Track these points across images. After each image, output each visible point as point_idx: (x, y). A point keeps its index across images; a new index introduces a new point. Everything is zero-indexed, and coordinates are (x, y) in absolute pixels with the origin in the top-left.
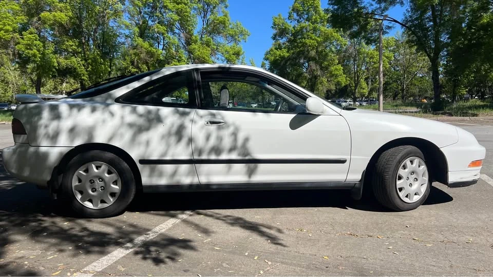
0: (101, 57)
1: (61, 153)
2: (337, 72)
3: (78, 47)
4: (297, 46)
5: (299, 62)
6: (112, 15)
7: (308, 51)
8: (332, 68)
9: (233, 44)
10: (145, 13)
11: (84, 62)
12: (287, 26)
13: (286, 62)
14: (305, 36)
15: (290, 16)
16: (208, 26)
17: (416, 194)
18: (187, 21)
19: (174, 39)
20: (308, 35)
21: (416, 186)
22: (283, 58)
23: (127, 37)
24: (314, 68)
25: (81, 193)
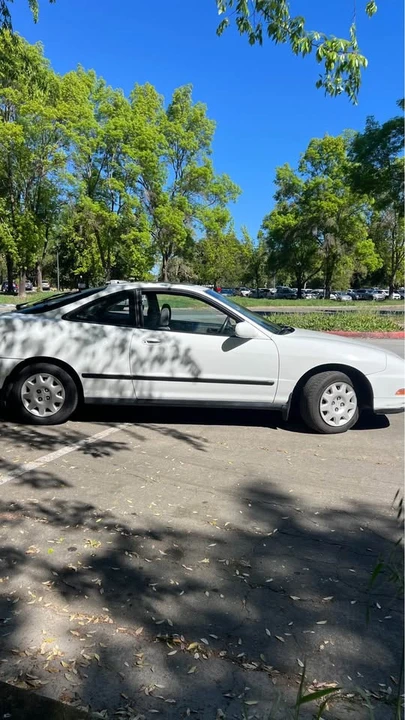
0: (36, 223)
1: (14, 363)
2: (365, 250)
3: (5, 208)
4: (309, 211)
5: (311, 233)
6: (52, 165)
7: (325, 219)
8: (359, 244)
9: (216, 205)
10: (96, 160)
11: (12, 229)
12: (297, 182)
13: (292, 233)
14: (321, 196)
15: (301, 167)
16: (182, 180)
17: (342, 418)
18: (154, 173)
19: (134, 198)
20: (325, 196)
21: (342, 411)
22: (287, 227)
23: (70, 195)
24: (333, 243)
25: (29, 401)
